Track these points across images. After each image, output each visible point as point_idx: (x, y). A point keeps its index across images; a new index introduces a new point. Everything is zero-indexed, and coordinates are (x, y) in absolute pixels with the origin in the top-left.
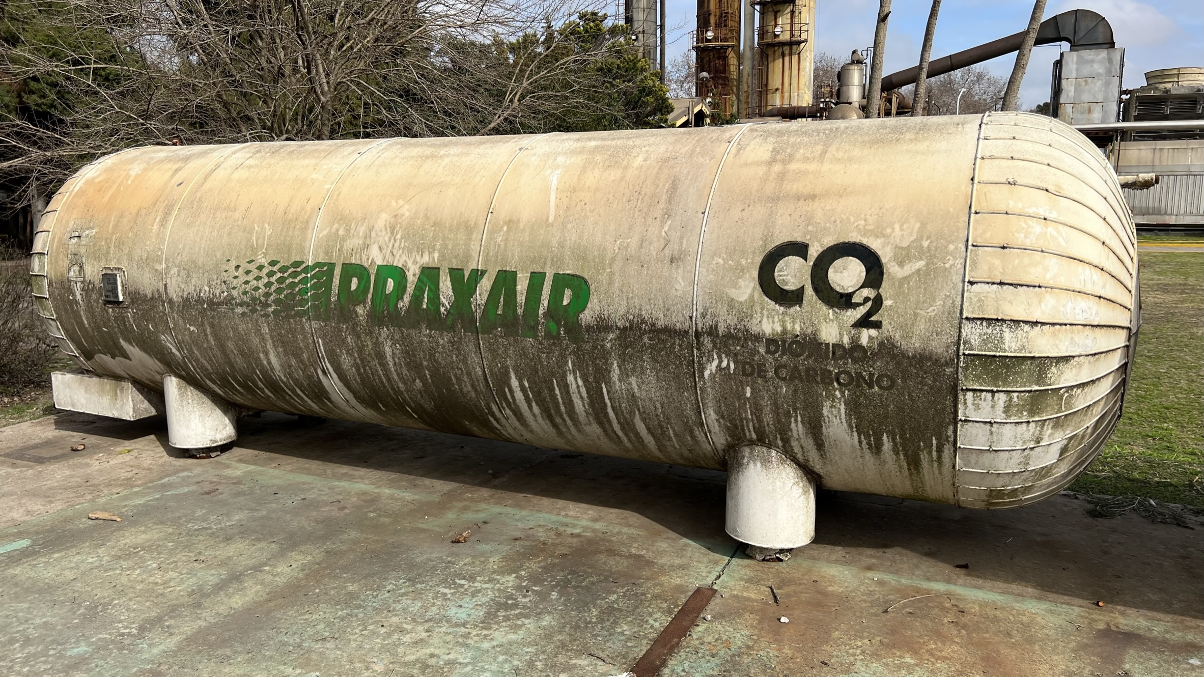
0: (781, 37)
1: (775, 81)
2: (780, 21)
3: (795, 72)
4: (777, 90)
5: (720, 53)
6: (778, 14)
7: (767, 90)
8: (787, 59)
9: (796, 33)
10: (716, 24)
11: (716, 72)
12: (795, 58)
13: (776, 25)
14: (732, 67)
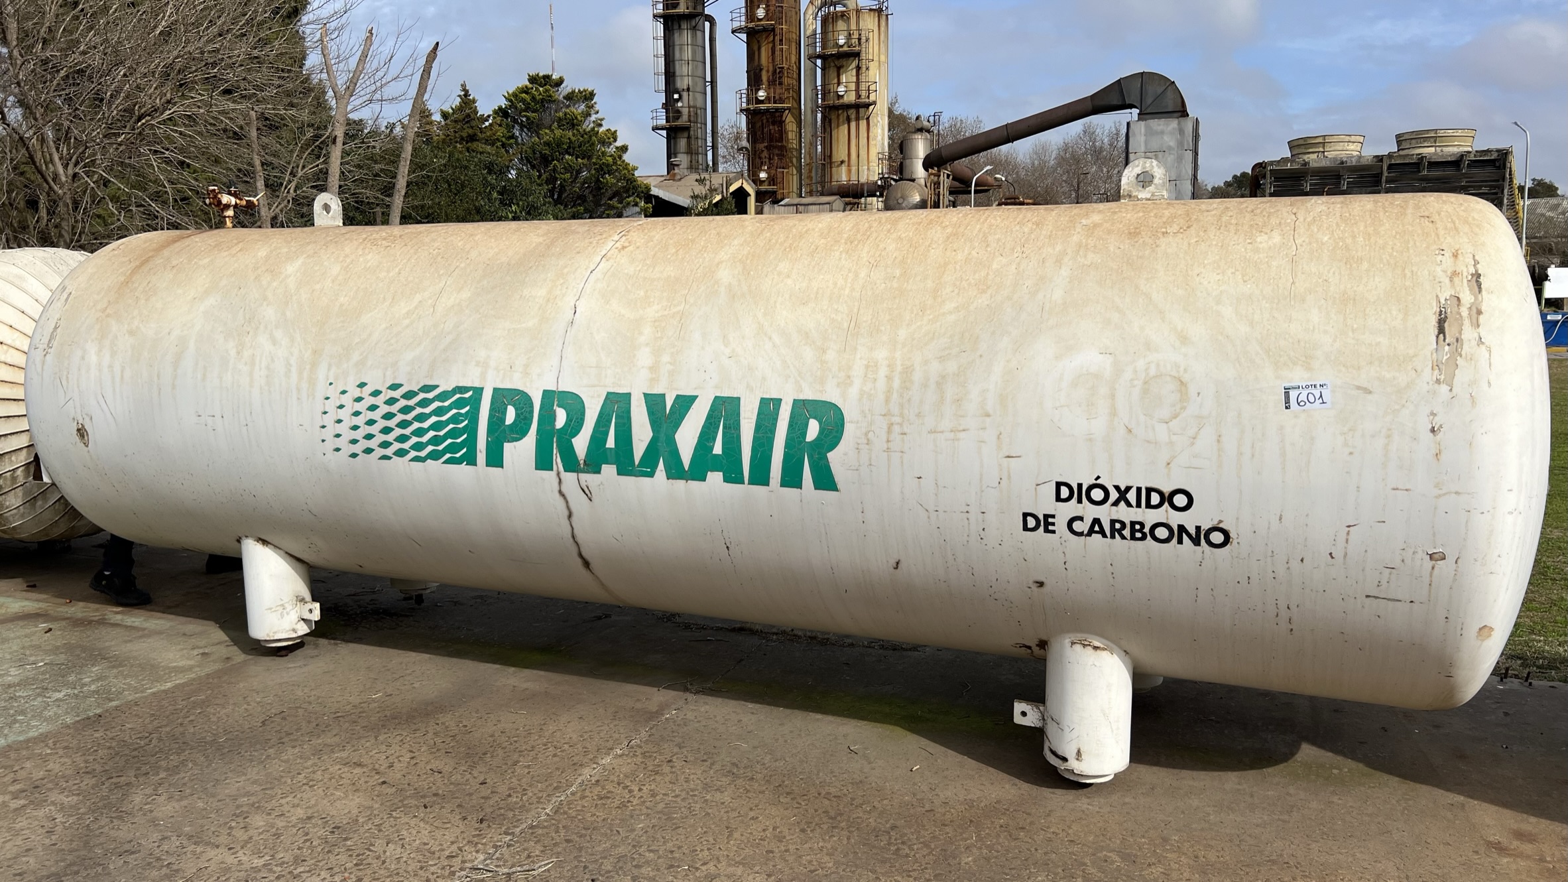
0: (845, 97)
1: (840, 153)
2: (844, 78)
3: (863, 141)
4: (842, 162)
5: (775, 117)
6: (841, 71)
7: (831, 163)
8: (853, 124)
9: (863, 94)
10: (769, 82)
11: (771, 140)
12: (863, 123)
13: (839, 84)
14: (790, 134)
